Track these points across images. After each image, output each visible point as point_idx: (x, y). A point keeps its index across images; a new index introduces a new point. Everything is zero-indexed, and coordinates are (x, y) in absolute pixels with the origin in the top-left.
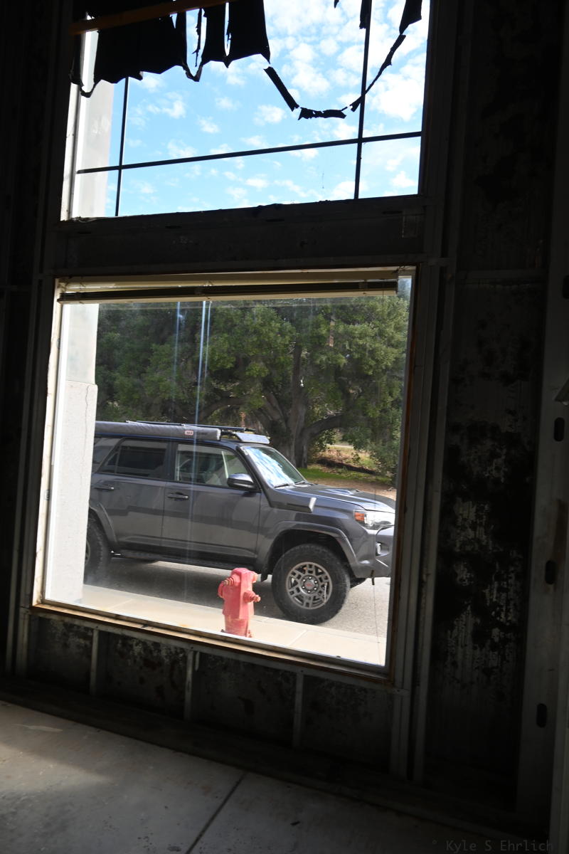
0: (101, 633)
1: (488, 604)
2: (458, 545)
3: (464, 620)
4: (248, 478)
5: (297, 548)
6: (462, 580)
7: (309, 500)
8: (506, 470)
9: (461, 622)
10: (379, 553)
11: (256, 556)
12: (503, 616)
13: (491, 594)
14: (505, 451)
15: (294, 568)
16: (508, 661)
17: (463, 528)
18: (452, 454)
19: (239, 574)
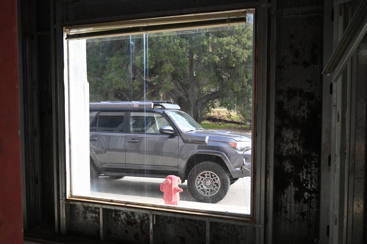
0: (103, 209)
1: (301, 180)
2: (285, 152)
3: (290, 189)
4: (171, 128)
5: (200, 164)
6: (288, 169)
7: (205, 138)
8: (308, 112)
9: (288, 190)
10: (245, 164)
11: (178, 170)
12: (309, 186)
13: (303, 175)
14: (307, 102)
15: (199, 175)
16: (313, 208)
17: (287, 143)
18: (279, 105)
19: (171, 178)
